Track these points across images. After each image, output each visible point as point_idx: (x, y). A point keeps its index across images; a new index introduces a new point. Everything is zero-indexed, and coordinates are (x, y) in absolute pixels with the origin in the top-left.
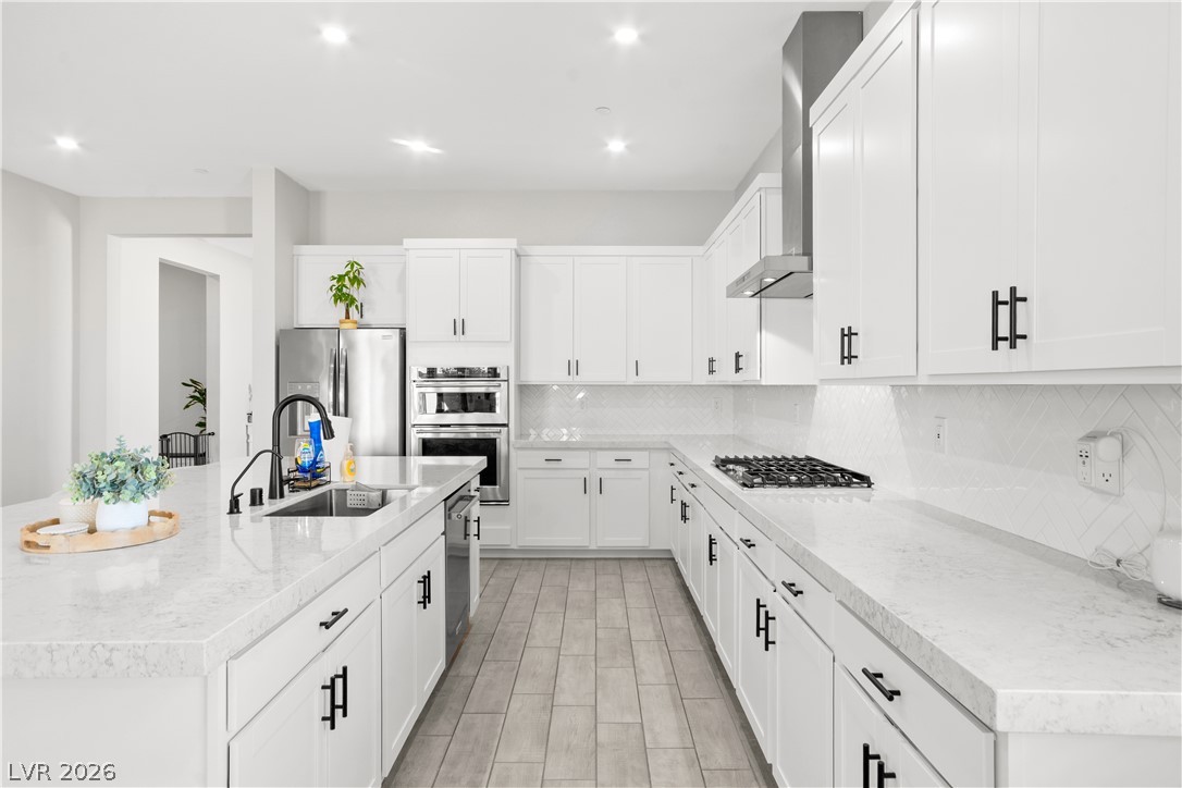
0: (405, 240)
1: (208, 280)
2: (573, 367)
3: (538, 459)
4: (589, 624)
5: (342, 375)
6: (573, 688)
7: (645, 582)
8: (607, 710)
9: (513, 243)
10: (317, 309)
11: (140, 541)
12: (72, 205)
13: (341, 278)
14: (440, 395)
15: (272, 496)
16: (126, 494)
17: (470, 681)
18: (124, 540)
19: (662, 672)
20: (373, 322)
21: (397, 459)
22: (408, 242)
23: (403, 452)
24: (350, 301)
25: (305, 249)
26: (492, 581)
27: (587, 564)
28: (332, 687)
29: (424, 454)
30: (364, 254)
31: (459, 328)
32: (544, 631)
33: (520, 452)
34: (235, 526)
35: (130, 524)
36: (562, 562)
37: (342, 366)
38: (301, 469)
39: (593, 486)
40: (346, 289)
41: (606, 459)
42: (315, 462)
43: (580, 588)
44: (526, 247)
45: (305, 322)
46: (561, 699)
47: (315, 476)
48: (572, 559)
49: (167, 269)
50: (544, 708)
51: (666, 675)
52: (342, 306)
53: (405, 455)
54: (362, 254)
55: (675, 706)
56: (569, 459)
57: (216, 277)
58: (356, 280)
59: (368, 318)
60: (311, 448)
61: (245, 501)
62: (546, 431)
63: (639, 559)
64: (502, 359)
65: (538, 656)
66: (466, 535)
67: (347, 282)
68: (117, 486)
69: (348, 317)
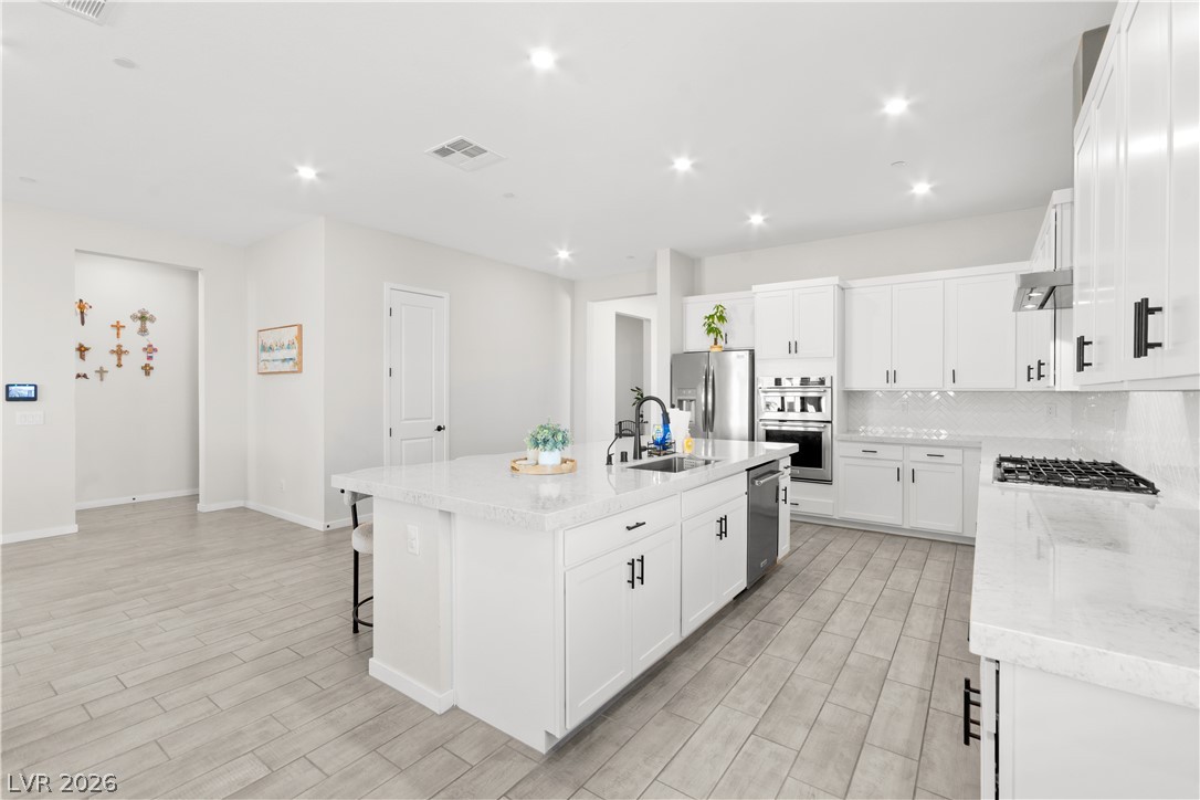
0: (753, 287)
1: (645, 323)
2: (892, 376)
3: (857, 449)
4: (879, 584)
5: (710, 383)
6: (844, 622)
7: (948, 562)
8: (864, 645)
9: (835, 280)
10: (698, 340)
11: (557, 473)
12: (570, 285)
13: (712, 316)
14: (802, 398)
15: (635, 458)
16: (548, 446)
17: (767, 601)
18: (549, 471)
19: (930, 631)
20: (734, 347)
21: (747, 443)
22: (755, 288)
23: (752, 438)
24: (717, 331)
25: (691, 299)
26: (811, 540)
27: (899, 540)
28: (632, 564)
29: (767, 440)
30: (725, 299)
31: (793, 348)
32: (836, 582)
33: (841, 444)
34: (609, 471)
35: (552, 463)
36: (877, 535)
37: (711, 377)
38: (656, 443)
39: (907, 476)
40: (715, 323)
41: (919, 454)
42: (664, 439)
43: (883, 556)
44: (849, 282)
45: (690, 348)
46: (829, 628)
47: (665, 448)
48: (887, 534)
49: (620, 318)
50: (815, 630)
51: (933, 634)
52: (712, 336)
53: (753, 440)
54: (724, 299)
55: (929, 658)
56: (883, 451)
57: (649, 321)
58: (722, 318)
59: (731, 344)
60: (662, 430)
61: (616, 458)
62: (870, 428)
63: (953, 543)
64: (828, 370)
65: (826, 596)
66: (777, 500)
67: (716, 320)
68: (545, 441)
69: (716, 343)
